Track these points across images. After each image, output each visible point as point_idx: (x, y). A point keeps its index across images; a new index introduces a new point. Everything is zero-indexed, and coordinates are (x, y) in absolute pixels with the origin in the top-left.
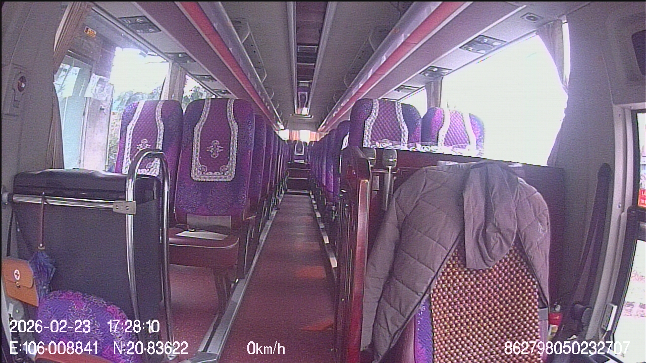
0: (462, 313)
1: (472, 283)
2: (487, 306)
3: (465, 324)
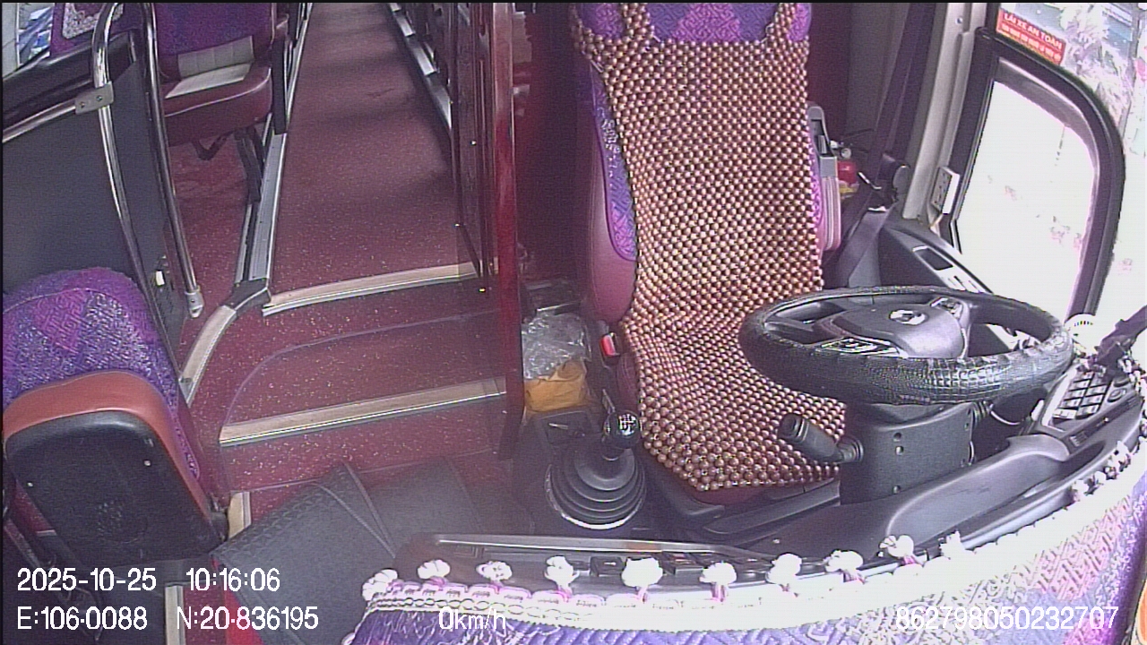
0: (677, 163)
1: (694, 111)
2: (720, 152)
3: (684, 181)
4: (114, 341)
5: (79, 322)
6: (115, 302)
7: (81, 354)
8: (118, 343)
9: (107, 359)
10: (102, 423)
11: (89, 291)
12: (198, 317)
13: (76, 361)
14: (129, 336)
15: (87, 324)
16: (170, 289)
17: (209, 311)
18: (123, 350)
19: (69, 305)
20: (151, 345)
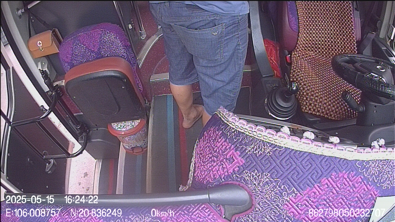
4: (112, 46)
5: (99, 40)
6: (113, 33)
7: (99, 52)
8: (114, 47)
9: (109, 52)
10: (106, 74)
11: (102, 30)
12: (144, 39)
13: (97, 54)
14: (118, 44)
15: (102, 41)
16: (134, 30)
17: (148, 37)
18: (116, 49)
19: (94, 35)
20: (127, 47)
